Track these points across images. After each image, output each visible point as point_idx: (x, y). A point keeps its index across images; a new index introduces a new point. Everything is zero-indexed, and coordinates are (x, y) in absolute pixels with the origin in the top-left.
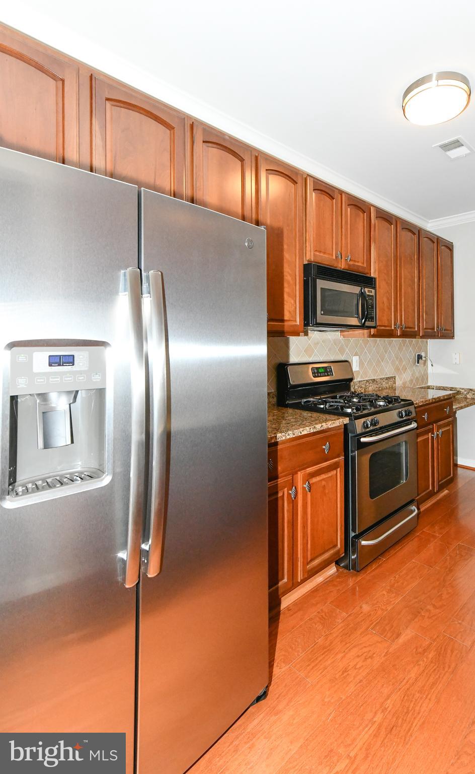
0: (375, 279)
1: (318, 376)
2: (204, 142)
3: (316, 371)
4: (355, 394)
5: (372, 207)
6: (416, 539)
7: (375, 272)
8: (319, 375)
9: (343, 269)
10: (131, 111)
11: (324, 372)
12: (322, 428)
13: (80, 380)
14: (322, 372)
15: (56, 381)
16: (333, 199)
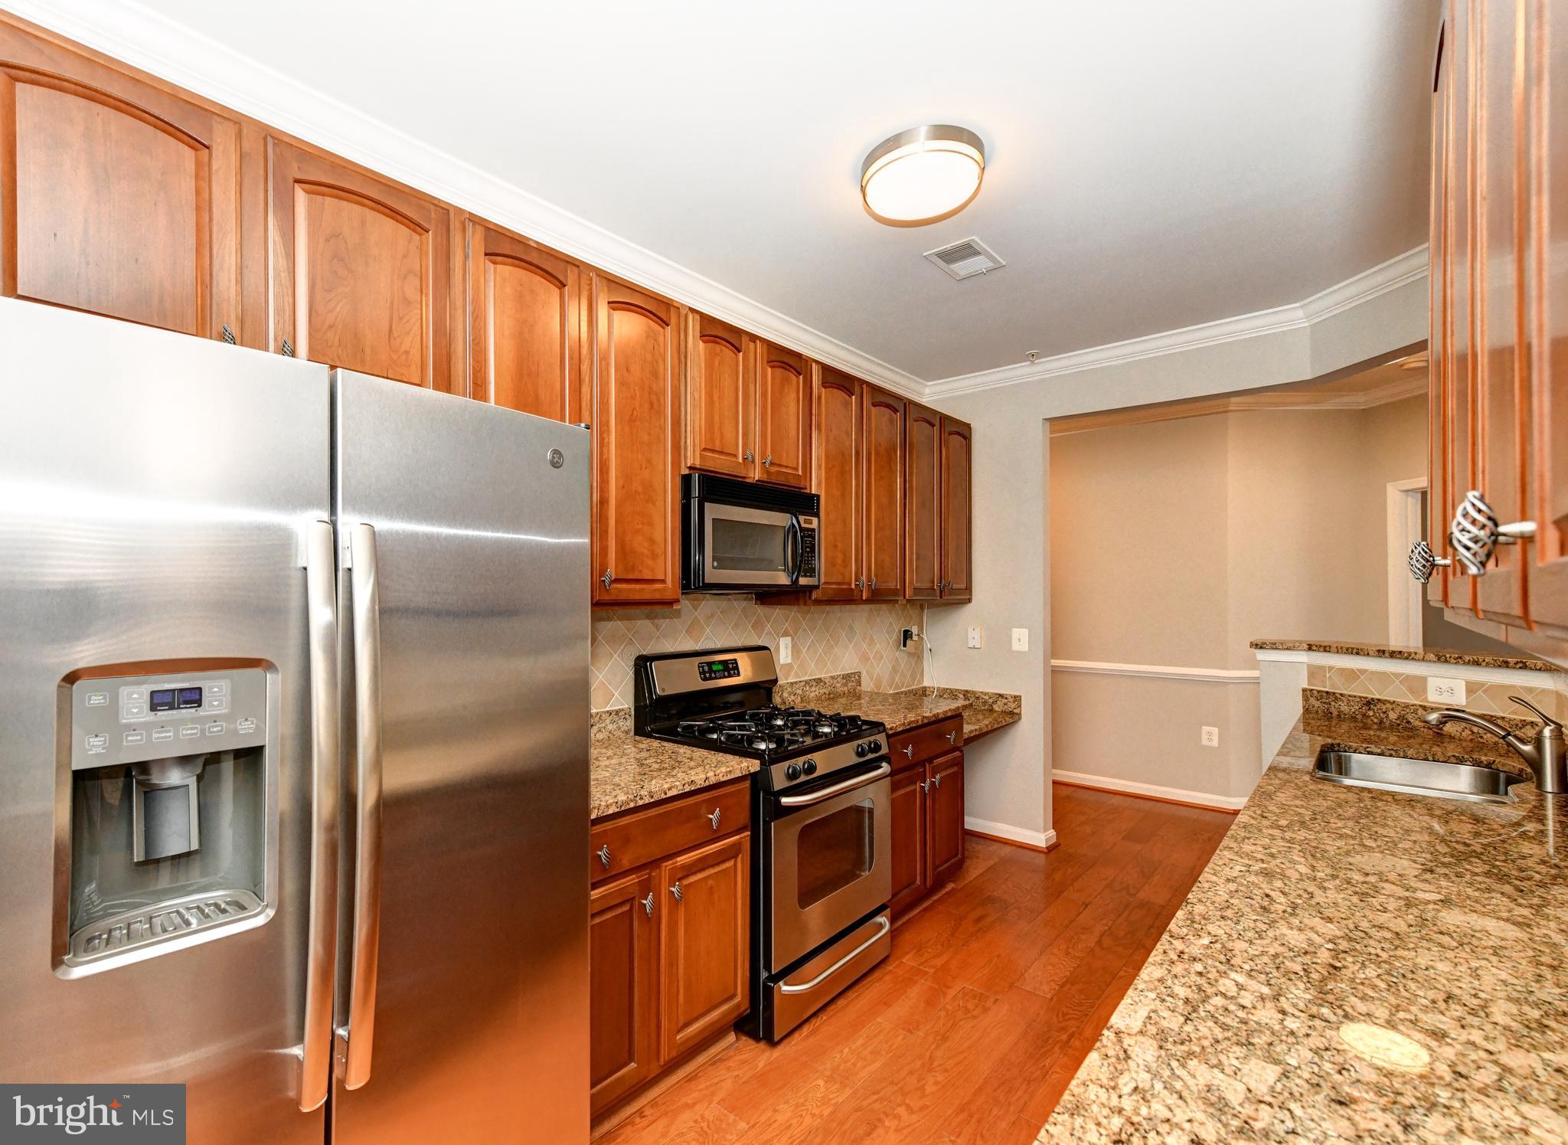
0: (818, 496)
1: (711, 678)
2: (486, 254)
3: (706, 668)
4: (776, 712)
5: (814, 364)
6: (888, 978)
7: (819, 484)
8: (713, 675)
9: (758, 481)
10: (345, 203)
11: (724, 671)
12: (707, 783)
13: (212, 732)
14: (719, 671)
15: (166, 737)
16: (739, 351)
